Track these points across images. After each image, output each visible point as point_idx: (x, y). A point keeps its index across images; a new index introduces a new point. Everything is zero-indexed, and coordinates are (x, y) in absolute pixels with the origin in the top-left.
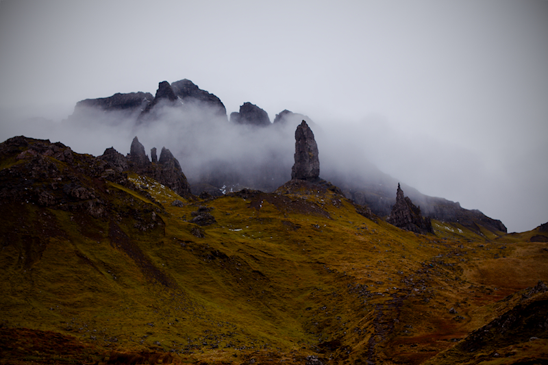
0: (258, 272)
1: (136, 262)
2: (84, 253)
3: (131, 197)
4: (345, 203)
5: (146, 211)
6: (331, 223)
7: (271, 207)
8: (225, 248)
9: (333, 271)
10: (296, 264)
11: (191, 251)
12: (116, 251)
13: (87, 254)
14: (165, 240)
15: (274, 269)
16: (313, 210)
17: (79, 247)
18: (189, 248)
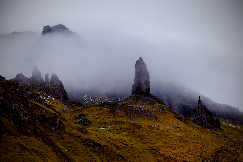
0: (119, 155)
1: (52, 149)
2: (23, 144)
3: (44, 109)
4: (167, 111)
5: (53, 118)
6: (159, 124)
7: (123, 113)
8: (100, 140)
9: (162, 155)
10: (141, 150)
11: (81, 142)
12: (40, 143)
13: (24, 145)
14: (66, 135)
15: (128, 153)
16: (148, 116)
17: (19, 140)
18: (80, 140)
